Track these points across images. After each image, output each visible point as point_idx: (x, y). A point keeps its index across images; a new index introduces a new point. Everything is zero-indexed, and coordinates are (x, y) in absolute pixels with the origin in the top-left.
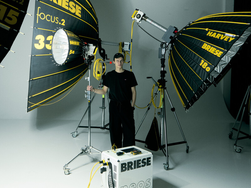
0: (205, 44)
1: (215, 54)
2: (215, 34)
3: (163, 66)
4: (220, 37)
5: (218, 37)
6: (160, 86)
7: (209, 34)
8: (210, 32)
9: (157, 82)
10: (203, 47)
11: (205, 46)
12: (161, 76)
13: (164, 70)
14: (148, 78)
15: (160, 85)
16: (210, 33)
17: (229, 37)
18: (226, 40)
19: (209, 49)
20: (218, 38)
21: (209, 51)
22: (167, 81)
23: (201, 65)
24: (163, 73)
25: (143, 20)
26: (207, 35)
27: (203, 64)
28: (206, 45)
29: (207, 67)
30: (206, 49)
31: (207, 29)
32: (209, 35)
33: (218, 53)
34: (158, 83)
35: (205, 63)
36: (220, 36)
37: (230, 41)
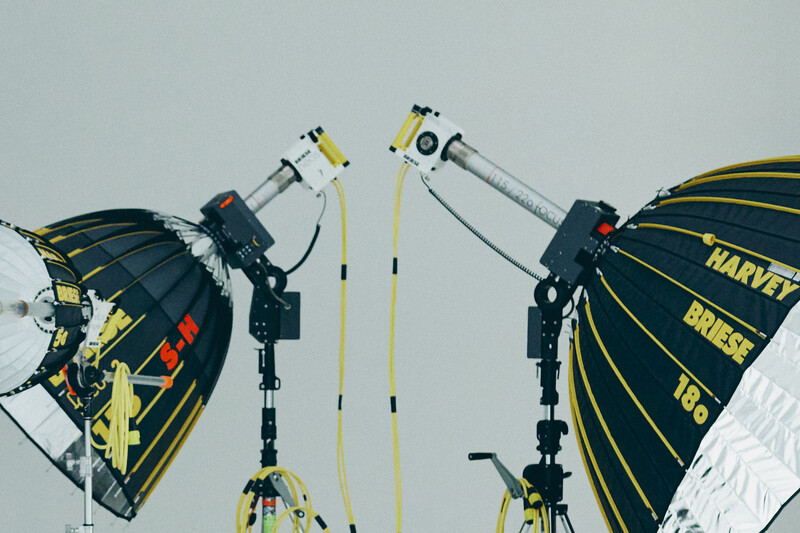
0: (695, 304)
1: (727, 351)
2: (736, 259)
3: (550, 397)
4: (751, 278)
5: (742, 276)
6: (535, 497)
7: (717, 260)
8: (718, 250)
9: (518, 475)
10: (687, 319)
11: (696, 316)
12: (538, 448)
13: (556, 418)
14: (475, 457)
15: (530, 491)
16: (720, 254)
17: (781, 280)
18: (768, 291)
19: (709, 329)
20: (745, 281)
21: (709, 337)
22: (568, 474)
23: (677, 395)
24: (550, 434)
25: (449, 162)
26: (709, 264)
27: (685, 392)
28: (700, 308)
29: (697, 404)
30: (697, 329)
31: (708, 238)
32: (716, 267)
33: (739, 344)
34: (526, 484)
35: (692, 388)
36: (751, 273)
37: (780, 297)
